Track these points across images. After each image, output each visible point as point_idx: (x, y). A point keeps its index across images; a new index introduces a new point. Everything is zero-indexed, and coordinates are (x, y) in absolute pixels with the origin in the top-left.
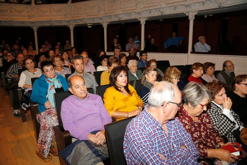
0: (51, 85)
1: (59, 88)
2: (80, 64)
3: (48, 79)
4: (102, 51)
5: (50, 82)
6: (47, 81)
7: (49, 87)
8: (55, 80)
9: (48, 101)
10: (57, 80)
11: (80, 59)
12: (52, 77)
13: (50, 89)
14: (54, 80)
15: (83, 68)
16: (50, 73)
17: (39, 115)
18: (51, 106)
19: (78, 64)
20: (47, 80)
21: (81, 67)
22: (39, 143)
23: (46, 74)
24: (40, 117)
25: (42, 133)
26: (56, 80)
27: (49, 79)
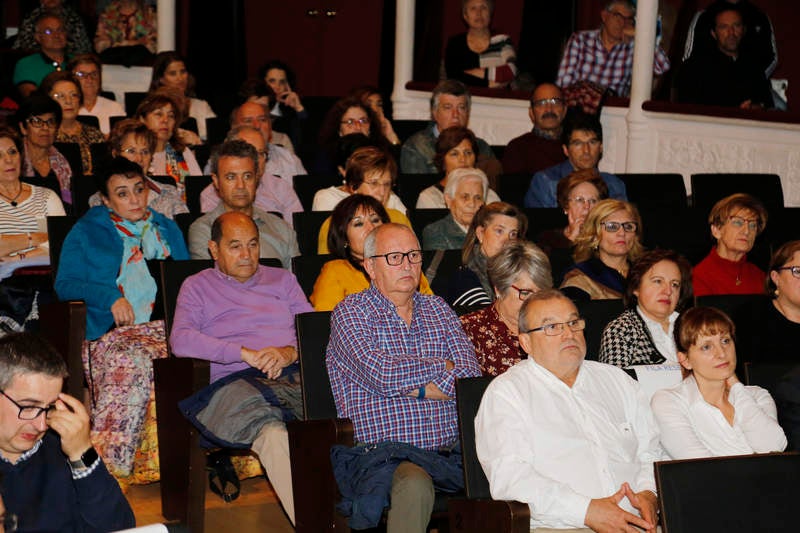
0: (133, 246)
1: (159, 258)
2: (240, 177)
3: (120, 223)
4: (354, 104)
5: (130, 235)
6: (119, 232)
7: (127, 254)
8: (148, 229)
9: (122, 299)
10: (155, 230)
11: (242, 156)
12: (136, 216)
13: (131, 259)
14: (146, 227)
15: (249, 190)
16: (132, 203)
17: (93, 346)
18: (131, 315)
19: (234, 175)
20: (121, 228)
21: (244, 188)
22: (97, 429)
23: (115, 205)
24: (95, 350)
25: (110, 396)
26: (152, 230)
27: (125, 224)
